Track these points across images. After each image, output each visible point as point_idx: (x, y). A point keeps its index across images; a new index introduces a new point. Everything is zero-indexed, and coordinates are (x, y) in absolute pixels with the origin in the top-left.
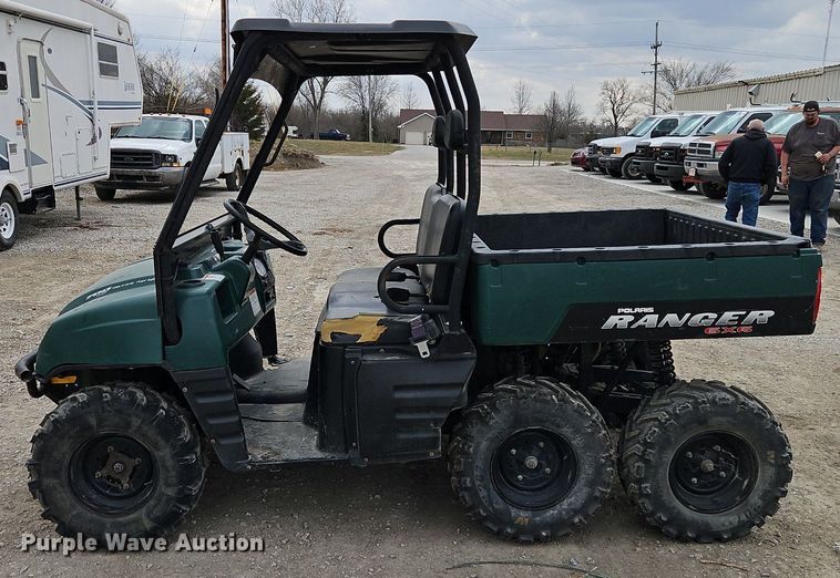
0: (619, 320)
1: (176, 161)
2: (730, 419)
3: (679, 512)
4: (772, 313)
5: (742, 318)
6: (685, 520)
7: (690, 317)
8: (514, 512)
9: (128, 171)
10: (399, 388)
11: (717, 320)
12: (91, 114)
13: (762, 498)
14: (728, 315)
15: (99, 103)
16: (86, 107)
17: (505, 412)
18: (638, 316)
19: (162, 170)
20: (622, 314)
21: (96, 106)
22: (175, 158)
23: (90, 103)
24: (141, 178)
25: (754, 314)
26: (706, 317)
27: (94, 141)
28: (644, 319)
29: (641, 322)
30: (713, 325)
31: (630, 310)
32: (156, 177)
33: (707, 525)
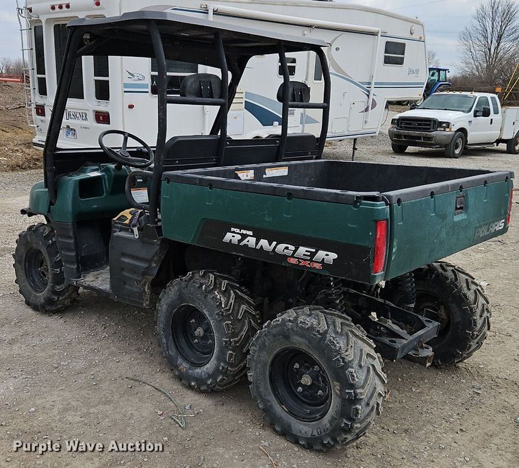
0: (232, 237)
1: (448, 127)
2: (307, 342)
3: (271, 406)
4: (335, 256)
5: (313, 254)
6: (274, 414)
7: (277, 245)
8: (180, 361)
9: (412, 133)
10: (124, 255)
11: (295, 251)
12: (368, 91)
13: (331, 422)
14: (302, 250)
15: (376, 84)
16: (365, 86)
17: (176, 287)
18: (244, 236)
19: (438, 134)
20: (234, 232)
21: (373, 86)
22: (448, 124)
23: (370, 83)
24: (419, 138)
25: (321, 254)
26: (287, 248)
27: (367, 110)
28: (247, 239)
29: (245, 242)
30: (293, 256)
31: (238, 231)
32: (430, 138)
33: (289, 426)
